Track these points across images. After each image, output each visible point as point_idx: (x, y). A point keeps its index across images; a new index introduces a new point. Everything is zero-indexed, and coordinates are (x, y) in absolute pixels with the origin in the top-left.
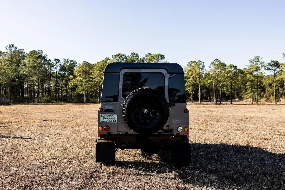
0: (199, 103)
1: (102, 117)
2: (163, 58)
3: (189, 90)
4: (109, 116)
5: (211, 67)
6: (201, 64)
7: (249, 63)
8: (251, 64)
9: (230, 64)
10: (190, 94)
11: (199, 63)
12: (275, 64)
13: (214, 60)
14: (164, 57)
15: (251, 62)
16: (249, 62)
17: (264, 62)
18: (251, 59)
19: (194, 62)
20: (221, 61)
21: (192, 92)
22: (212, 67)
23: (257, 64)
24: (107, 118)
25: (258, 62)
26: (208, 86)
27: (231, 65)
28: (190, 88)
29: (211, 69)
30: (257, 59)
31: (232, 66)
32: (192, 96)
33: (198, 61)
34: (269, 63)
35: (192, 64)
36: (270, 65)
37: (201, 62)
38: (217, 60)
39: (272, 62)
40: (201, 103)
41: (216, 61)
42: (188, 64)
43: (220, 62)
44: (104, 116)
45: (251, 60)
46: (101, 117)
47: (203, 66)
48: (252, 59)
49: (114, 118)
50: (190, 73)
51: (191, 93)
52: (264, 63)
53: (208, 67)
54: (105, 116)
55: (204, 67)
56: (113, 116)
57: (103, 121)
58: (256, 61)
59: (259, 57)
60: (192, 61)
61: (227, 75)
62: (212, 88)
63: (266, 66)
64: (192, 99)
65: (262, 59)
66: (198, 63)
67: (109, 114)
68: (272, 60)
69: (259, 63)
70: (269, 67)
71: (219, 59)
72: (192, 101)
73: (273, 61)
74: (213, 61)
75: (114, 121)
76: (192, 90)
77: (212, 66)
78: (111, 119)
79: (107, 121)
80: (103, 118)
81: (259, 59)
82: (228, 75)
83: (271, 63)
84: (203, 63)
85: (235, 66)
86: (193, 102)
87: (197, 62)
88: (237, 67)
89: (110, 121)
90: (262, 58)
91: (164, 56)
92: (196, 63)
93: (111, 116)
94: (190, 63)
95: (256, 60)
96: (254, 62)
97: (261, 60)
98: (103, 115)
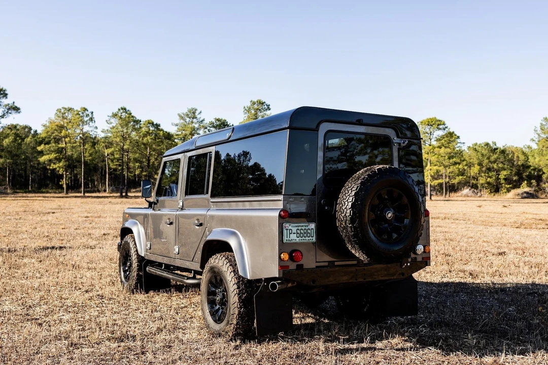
0: (82, 194)
1: (287, 230)
2: (3, 97)
3: (58, 167)
4: (300, 228)
5: (111, 123)
6: (87, 115)
7: (177, 120)
8: (182, 121)
9: (147, 120)
10: (61, 177)
11: (83, 113)
12: (221, 124)
13: (119, 110)
14: (7, 94)
15: (182, 118)
16: (178, 117)
17: (203, 120)
18: (182, 112)
19: (70, 110)
20: (131, 112)
21: (65, 173)
22: (114, 122)
23: (192, 122)
24: (297, 233)
25: (193, 119)
26: (90, 160)
27: (149, 121)
28: (61, 164)
29: (111, 126)
30: (193, 114)
31: (150, 123)
32: (64, 180)
33: (82, 108)
34: (212, 123)
35: (67, 114)
36: (214, 127)
37: (86, 112)
38: (125, 109)
39: (217, 122)
40: (87, 194)
41: (121, 111)
42: (56, 112)
43: (130, 114)
44: (290, 228)
45: (183, 115)
46: (285, 231)
47: (91, 119)
48: (185, 113)
49: (309, 231)
50: (63, 131)
51: (62, 175)
52: (205, 122)
53: (106, 123)
54: (293, 229)
55: (93, 121)
56: (307, 228)
57: (288, 239)
58: (190, 118)
59: (196, 110)
60: (66, 107)
61: (141, 139)
62: (96, 164)
63: (207, 128)
64: (65, 186)
65: (201, 114)
66: (80, 113)
67: (300, 223)
68: (217, 118)
69: (195, 120)
70: (211, 129)
71: (127, 109)
72: (65, 190)
73: (218, 120)
74: (117, 110)
75: (309, 238)
76: (65, 169)
77: (113, 120)
78: (305, 234)
79: (298, 240)
80: (290, 234)
81: (196, 114)
82: (143, 139)
83: (214, 122)
84: (90, 114)
85: (156, 124)
86: (67, 193)
87: (79, 109)
88: (159, 125)
89: (302, 238)
90: (201, 112)
91: (6, 92)
92: (77, 112)
93: (303, 228)
94: (62, 111)
95: (190, 116)
96: (188, 120)
97: (198, 117)
98: (288, 225)
